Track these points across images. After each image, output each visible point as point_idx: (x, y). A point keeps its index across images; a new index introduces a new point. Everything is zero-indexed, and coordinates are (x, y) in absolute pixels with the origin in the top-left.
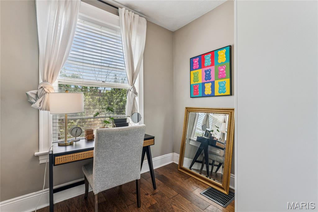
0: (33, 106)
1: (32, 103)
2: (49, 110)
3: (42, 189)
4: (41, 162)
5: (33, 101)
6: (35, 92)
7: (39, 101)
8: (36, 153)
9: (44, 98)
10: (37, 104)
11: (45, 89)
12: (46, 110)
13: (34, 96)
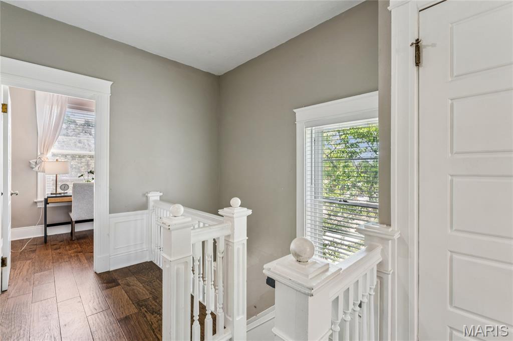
0: (34, 169)
1: (32, 168)
2: (44, 172)
3: (35, 225)
4: (38, 206)
5: (34, 166)
6: (35, 160)
7: (38, 166)
8: (35, 201)
9: (41, 165)
10: (36, 169)
11: (42, 159)
12: (42, 172)
13: (34, 164)
